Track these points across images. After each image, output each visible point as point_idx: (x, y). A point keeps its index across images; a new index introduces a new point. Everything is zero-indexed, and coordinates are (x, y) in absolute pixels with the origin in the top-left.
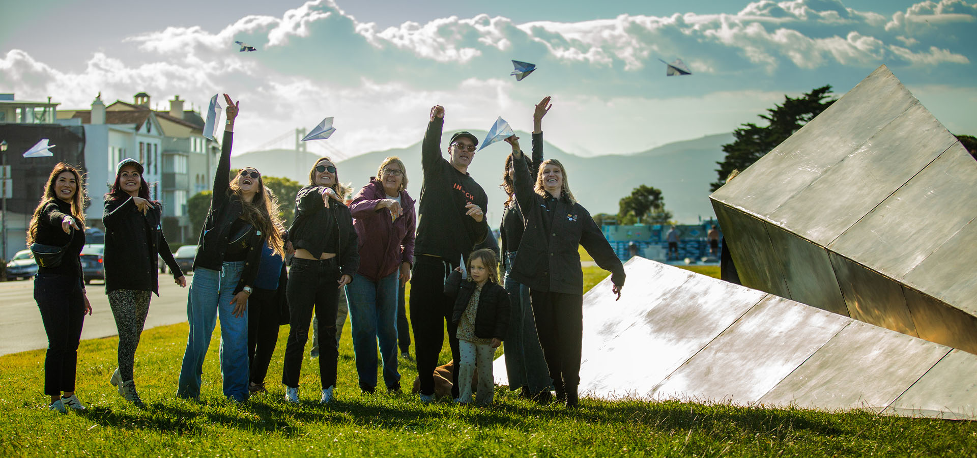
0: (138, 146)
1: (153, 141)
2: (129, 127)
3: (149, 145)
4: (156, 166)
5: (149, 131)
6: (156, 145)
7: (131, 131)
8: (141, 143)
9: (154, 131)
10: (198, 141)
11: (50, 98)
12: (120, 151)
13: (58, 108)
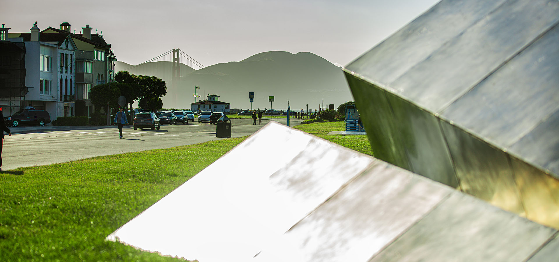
0: (60, 55)
1: (69, 53)
2: (54, 44)
3: (67, 55)
4: (71, 68)
5: (67, 46)
6: (71, 55)
7: (55, 46)
8: (62, 54)
9: (70, 47)
10: (99, 53)
11: (3, 25)
12: (48, 58)
13: (9, 32)
